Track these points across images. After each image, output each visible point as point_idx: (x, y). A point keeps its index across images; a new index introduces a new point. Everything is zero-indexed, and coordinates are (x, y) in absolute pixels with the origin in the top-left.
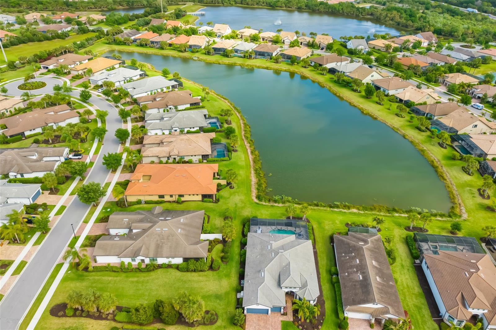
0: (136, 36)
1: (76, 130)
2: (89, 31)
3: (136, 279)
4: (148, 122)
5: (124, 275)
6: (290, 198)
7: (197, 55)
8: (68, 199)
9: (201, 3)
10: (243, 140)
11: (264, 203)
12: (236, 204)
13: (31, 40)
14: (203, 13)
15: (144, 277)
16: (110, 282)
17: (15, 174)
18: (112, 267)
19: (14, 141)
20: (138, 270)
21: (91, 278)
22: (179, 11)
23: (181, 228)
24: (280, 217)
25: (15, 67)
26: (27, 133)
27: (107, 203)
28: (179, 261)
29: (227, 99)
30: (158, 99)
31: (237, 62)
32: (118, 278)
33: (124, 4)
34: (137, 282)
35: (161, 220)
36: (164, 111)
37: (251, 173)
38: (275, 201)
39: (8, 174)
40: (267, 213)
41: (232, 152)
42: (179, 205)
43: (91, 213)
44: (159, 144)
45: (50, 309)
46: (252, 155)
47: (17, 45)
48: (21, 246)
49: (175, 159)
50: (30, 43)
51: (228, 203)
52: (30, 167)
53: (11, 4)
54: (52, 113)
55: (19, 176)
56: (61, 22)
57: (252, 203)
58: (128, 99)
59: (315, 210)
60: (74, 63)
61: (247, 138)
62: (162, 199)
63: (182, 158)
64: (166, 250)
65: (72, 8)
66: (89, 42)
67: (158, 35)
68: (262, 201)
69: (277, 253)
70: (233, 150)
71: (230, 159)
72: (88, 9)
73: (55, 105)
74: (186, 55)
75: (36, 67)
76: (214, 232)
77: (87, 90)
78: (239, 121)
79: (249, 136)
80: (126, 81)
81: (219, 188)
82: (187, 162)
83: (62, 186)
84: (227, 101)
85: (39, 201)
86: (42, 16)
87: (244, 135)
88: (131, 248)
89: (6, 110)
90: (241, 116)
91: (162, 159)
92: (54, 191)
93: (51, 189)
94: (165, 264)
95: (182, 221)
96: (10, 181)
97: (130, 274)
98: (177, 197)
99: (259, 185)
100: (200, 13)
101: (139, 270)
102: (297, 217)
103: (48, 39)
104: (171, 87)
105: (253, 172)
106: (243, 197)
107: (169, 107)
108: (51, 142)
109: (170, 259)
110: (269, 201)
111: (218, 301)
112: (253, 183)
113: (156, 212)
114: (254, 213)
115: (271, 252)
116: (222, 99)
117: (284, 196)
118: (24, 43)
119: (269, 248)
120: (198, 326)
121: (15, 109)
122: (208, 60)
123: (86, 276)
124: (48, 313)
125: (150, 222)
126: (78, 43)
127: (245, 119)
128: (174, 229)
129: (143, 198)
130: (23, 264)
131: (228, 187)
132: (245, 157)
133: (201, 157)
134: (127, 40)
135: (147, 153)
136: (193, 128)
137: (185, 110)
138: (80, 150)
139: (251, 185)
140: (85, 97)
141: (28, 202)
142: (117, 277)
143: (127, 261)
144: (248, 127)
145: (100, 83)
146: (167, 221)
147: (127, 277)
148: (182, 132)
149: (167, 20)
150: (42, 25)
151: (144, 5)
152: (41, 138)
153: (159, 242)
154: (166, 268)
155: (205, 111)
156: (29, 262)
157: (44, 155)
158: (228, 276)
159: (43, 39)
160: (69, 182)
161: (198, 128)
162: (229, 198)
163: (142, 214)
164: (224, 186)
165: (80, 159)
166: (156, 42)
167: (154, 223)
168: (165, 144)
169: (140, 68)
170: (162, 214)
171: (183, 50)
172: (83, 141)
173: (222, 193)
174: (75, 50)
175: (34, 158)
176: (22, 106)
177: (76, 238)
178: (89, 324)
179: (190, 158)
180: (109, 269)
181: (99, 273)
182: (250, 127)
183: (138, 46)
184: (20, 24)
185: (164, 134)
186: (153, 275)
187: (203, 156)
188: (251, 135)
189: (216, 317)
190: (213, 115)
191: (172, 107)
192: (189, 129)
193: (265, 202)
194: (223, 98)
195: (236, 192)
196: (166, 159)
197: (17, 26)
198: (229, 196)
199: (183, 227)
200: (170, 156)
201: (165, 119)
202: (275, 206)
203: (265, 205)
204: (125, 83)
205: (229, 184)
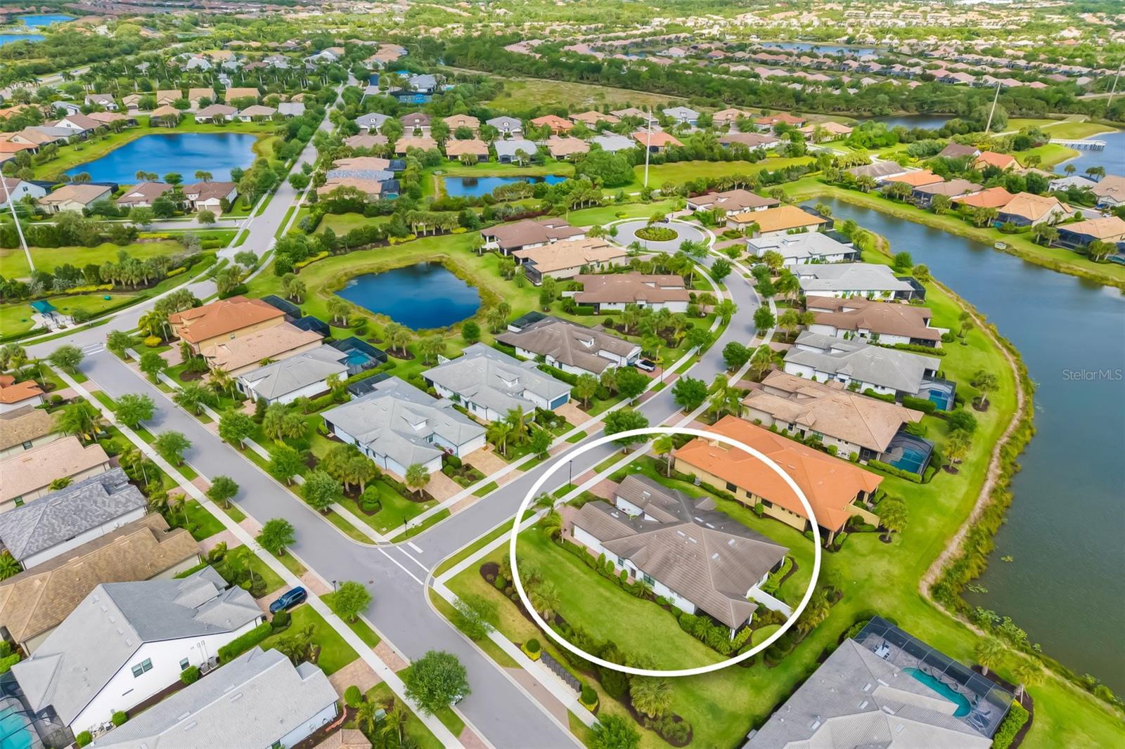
0: (891, 176)
1: (669, 323)
2: (805, 153)
3: (608, 594)
4: (800, 347)
5: (597, 577)
6: (1021, 634)
7: (1010, 239)
8: (597, 424)
9: (1111, 120)
10: (992, 456)
11: (941, 609)
12: (870, 575)
13: (699, 156)
14: (1098, 144)
15: (622, 598)
16: (571, 576)
17: (553, 360)
18: (588, 555)
19: (582, 313)
20: (618, 583)
21: (553, 554)
22: (1030, 134)
23: (721, 554)
24: (959, 656)
25: (651, 198)
26: (604, 307)
27: (644, 456)
28: (687, 607)
29: (1017, 352)
30: (845, 310)
31: (1110, 277)
32: (586, 577)
33: (912, 105)
34: (607, 600)
35: (696, 522)
36: (846, 337)
37: (956, 532)
38: (974, 619)
39: (544, 357)
40: (934, 631)
41: (942, 469)
42: (755, 519)
43: (613, 461)
44: (791, 393)
45: (484, 563)
46: (991, 497)
47: (675, 162)
48: (504, 462)
49: (803, 432)
50: (696, 162)
51: (854, 565)
52: (574, 356)
53: (708, 91)
54: (653, 285)
55: (556, 365)
56: (767, 130)
57: (912, 594)
58: (792, 296)
59: (1072, 693)
60: (741, 208)
61: (1004, 453)
62: (731, 493)
63: (818, 436)
64: (674, 575)
65: (803, 105)
66: (792, 173)
67: (942, 179)
68: (938, 602)
69: (873, 707)
70: (947, 468)
71: (923, 481)
72: (834, 110)
73: (669, 273)
74: (983, 234)
75: (680, 203)
76: (786, 600)
77: (734, 261)
78: (1015, 410)
79: (1014, 452)
80: (810, 260)
81: (854, 525)
82: (825, 450)
83: (601, 402)
84: (1011, 358)
85: (559, 412)
86: (741, 116)
87: (1002, 447)
88: (625, 540)
89: (599, 263)
90: (1026, 403)
91: (778, 424)
92: (586, 405)
93: (583, 401)
94: (664, 599)
95: (731, 542)
96: (541, 368)
97: (605, 582)
98: (759, 501)
99: (960, 566)
100: (1092, 143)
101: (620, 583)
102: (1003, 678)
103: (727, 159)
104: (893, 294)
105: (964, 531)
106: (896, 571)
107: (861, 331)
108: (626, 329)
109: (675, 596)
110: (960, 610)
111: (710, 717)
112: (946, 555)
113: (701, 505)
114: (899, 613)
115: (866, 698)
116: (1005, 350)
117: (1008, 620)
118: (687, 160)
119: (867, 689)
120: (648, 729)
121: (610, 265)
122: (1032, 255)
123: (550, 548)
124: (478, 567)
125: (678, 516)
126: (771, 173)
127: (1032, 413)
128: (706, 548)
129: (702, 477)
130: (493, 486)
131: (879, 534)
132: (967, 493)
133: (857, 451)
134: (865, 182)
135: (756, 402)
136: (883, 388)
137: (893, 347)
138: (657, 357)
139: (937, 557)
140: (720, 272)
141: (545, 406)
142: (586, 574)
143: (611, 557)
144: (1028, 432)
145: (761, 254)
146: (703, 529)
147: (598, 583)
148: (853, 388)
149: (982, 150)
150: (733, 132)
151: (956, 112)
152: (616, 320)
153: (671, 556)
154: (661, 605)
155: (934, 363)
156: (501, 487)
157: (602, 346)
158: (758, 689)
159: (718, 157)
160: (613, 400)
161: (893, 393)
162: (863, 556)
163: (676, 498)
164: (865, 528)
165: (648, 370)
166: (927, 195)
167: (683, 520)
168: (799, 396)
169: (855, 241)
170: (706, 514)
171: (979, 222)
172: (671, 344)
173: (854, 538)
174: (758, 186)
175: (588, 345)
176: (622, 263)
177: (571, 487)
178: (512, 615)
179: (835, 443)
180: (580, 554)
181: (568, 555)
182: (1032, 435)
183: (882, 196)
184: (699, 126)
185: (814, 379)
186: (638, 605)
187: (863, 449)
188: (1022, 454)
189: (685, 738)
190: (950, 377)
191: (866, 332)
192: (872, 387)
193: (947, 606)
194: (1009, 349)
195: (888, 553)
196: (787, 426)
197: (694, 129)
198: (865, 552)
199: (726, 554)
200: (795, 424)
201: (833, 351)
202: (964, 627)
203: (940, 613)
204: (806, 263)
205: (881, 529)
